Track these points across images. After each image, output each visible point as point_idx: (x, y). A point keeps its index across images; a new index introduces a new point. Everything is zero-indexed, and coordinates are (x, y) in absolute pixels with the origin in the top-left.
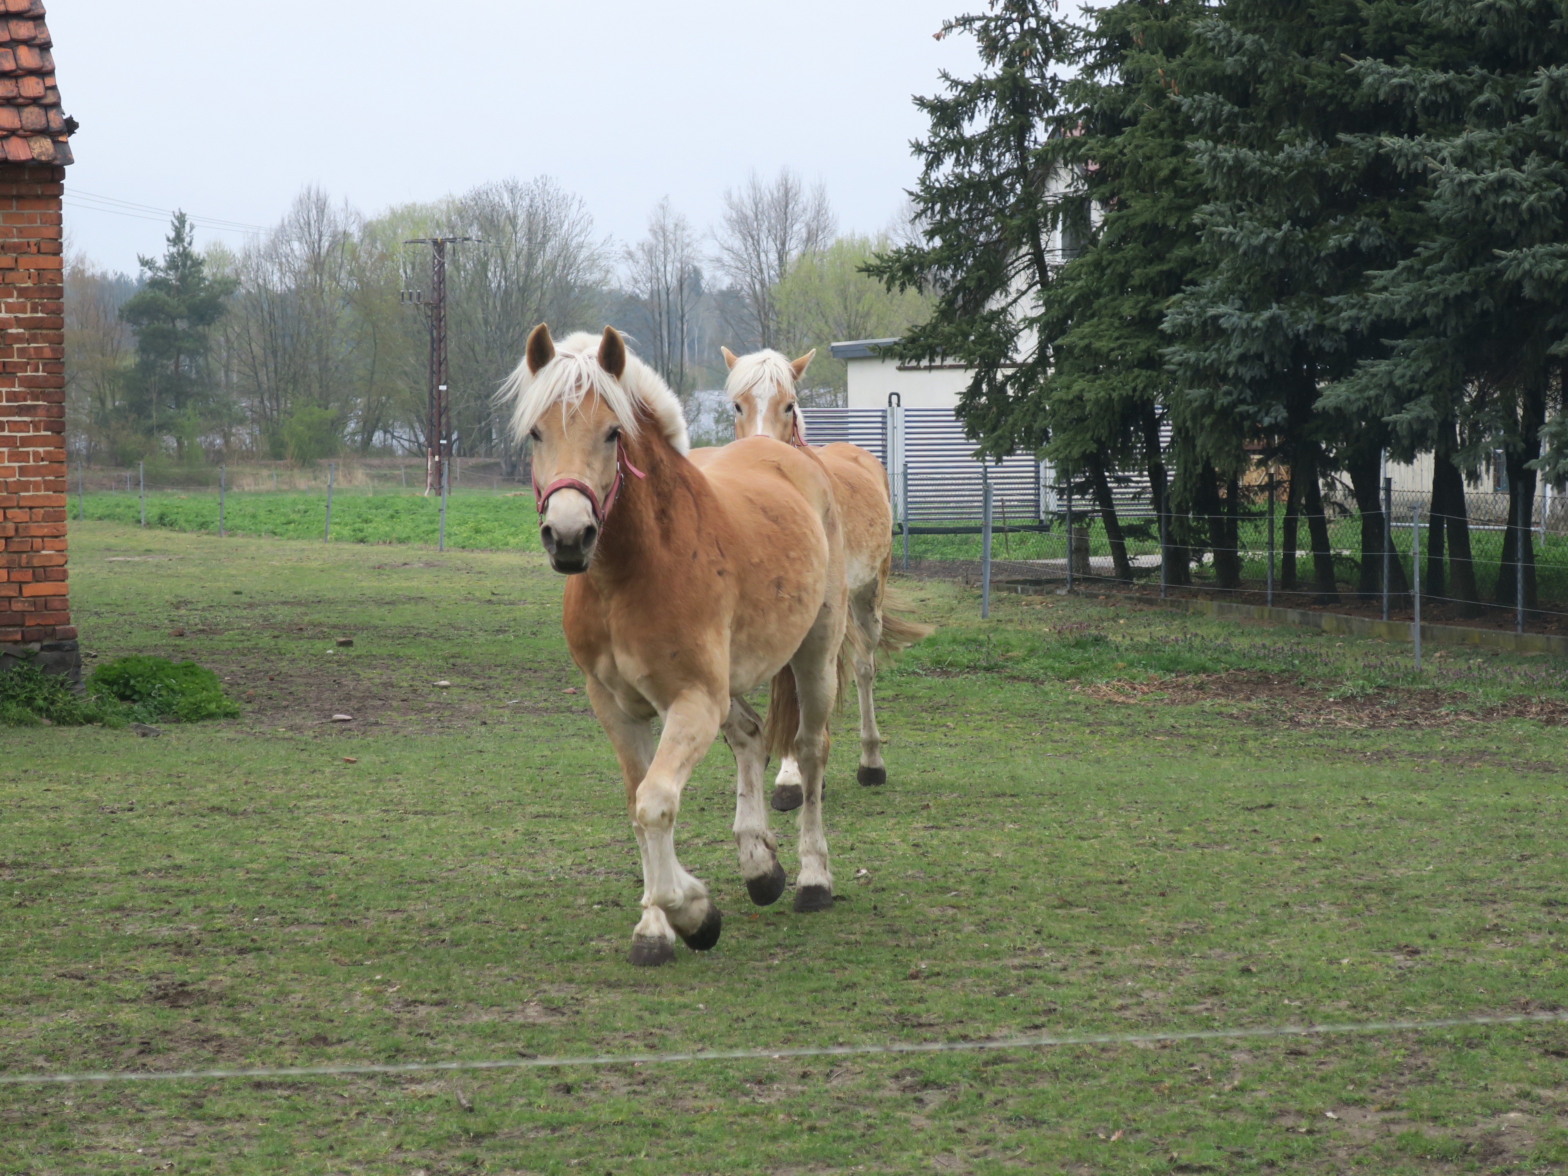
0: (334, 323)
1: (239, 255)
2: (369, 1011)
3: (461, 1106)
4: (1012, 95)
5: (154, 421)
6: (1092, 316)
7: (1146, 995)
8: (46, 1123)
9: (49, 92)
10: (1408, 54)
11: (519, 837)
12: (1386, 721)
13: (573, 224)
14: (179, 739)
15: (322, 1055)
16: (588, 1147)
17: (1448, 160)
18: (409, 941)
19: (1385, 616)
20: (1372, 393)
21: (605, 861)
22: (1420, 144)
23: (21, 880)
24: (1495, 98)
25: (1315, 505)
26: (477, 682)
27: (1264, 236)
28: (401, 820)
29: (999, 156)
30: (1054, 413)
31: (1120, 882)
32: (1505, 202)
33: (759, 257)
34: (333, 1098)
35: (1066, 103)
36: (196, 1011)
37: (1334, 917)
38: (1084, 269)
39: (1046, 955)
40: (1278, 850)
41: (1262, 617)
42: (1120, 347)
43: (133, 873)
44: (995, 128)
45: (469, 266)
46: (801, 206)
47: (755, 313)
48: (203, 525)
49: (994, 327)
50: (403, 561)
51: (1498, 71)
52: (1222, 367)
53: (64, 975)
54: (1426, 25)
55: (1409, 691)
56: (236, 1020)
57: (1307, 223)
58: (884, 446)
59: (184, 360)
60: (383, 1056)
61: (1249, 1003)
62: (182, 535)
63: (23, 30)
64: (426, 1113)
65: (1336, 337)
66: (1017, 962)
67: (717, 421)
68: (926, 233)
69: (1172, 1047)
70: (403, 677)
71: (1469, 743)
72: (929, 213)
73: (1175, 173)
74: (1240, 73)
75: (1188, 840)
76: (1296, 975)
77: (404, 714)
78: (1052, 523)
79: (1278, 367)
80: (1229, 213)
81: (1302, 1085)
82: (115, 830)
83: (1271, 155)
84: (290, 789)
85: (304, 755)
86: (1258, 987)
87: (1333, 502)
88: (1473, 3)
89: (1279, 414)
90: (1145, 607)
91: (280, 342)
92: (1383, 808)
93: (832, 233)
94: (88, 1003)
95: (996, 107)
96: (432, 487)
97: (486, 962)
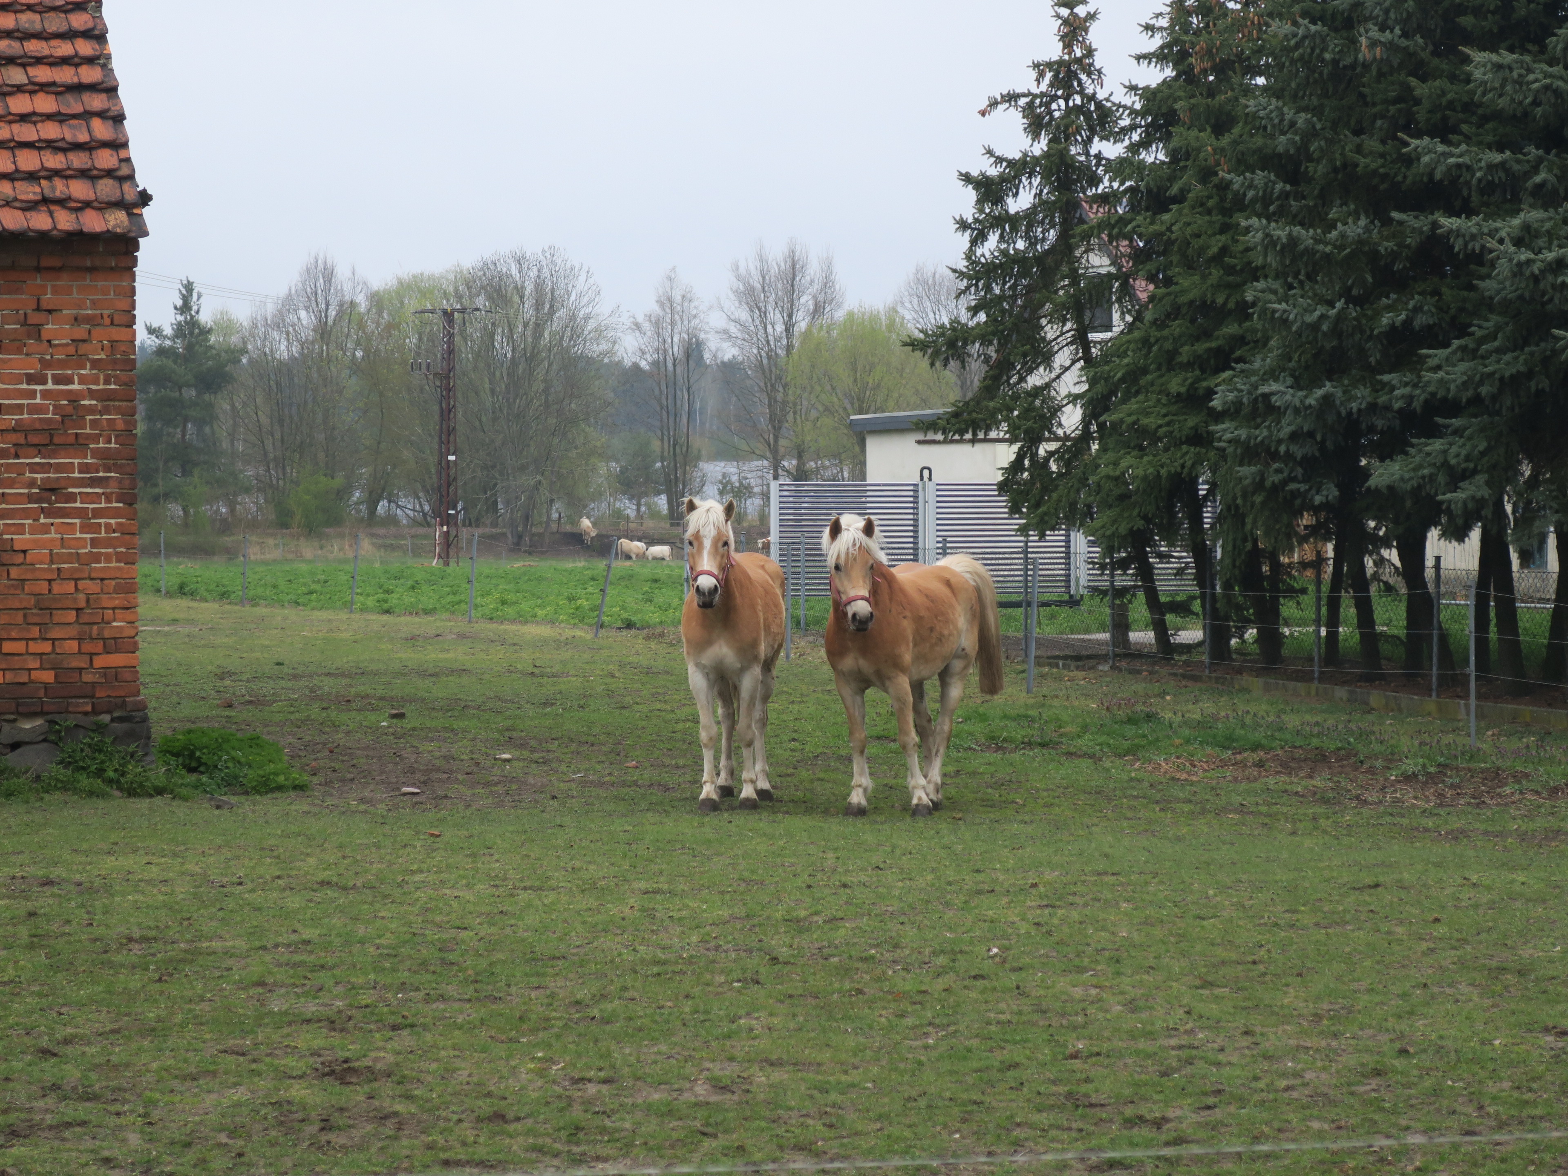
0: (340, 392)
1: (246, 324)
2: (539, 1089)
4: (1059, 171)
5: (161, 489)
6: (1137, 393)
7: (1309, 1076)
9: (123, 164)
10: (1461, 133)
11: (637, 914)
12: (1453, 800)
13: (580, 295)
14: (254, 812)
15: (502, 1133)
17: (1507, 240)
18: (560, 1018)
19: (1434, 694)
20: (1426, 472)
21: (730, 938)
22: (1478, 224)
23: (154, 955)
24: (1551, 178)
25: (1360, 583)
26: (536, 756)
27: (1317, 314)
28: (512, 895)
29: (1043, 232)
30: (1099, 488)
31: (1254, 962)
32: (1563, 282)
33: (765, 329)
35: (1111, 180)
36: (367, 1088)
37: (1475, 998)
38: (1132, 346)
39: (1200, 1036)
40: (1400, 930)
41: (1309, 694)
42: (1168, 424)
43: (264, 948)
44: (1040, 204)
45: (477, 336)
46: (808, 278)
47: (762, 384)
48: (224, 595)
49: (1038, 403)
50: (433, 632)
51: (1554, 151)
52: (1273, 444)
53: (225, 1051)
54: (1480, 105)
55: (1470, 770)
56: (408, 1097)
57: (1358, 301)
58: (916, 520)
59: (191, 429)
60: (563, 1134)
61: (1415, 1085)
62: (204, 605)
63: (97, 102)
65: (1389, 415)
66: (1173, 1042)
68: (970, 309)
69: (1347, 1127)
70: (461, 749)
71: (1539, 823)
72: (973, 289)
73: (1224, 250)
74: (1292, 151)
75: (1307, 920)
76: (1453, 1056)
77: (471, 788)
78: (1086, 599)
79: (1329, 445)
80: (1281, 291)
81: (1483, 1165)
82: (231, 904)
83: (1324, 233)
84: (391, 864)
85: (387, 829)
86: (1419, 1068)
87: (1379, 580)
88: (1529, 83)
89: (1330, 492)
90: (1190, 684)
91: (286, 411)
92: (1489, 888)
93: (839, 306)
94: (256, 1079)
95: (1040, 184)
96: (440, 557)
97: (642, 1039)
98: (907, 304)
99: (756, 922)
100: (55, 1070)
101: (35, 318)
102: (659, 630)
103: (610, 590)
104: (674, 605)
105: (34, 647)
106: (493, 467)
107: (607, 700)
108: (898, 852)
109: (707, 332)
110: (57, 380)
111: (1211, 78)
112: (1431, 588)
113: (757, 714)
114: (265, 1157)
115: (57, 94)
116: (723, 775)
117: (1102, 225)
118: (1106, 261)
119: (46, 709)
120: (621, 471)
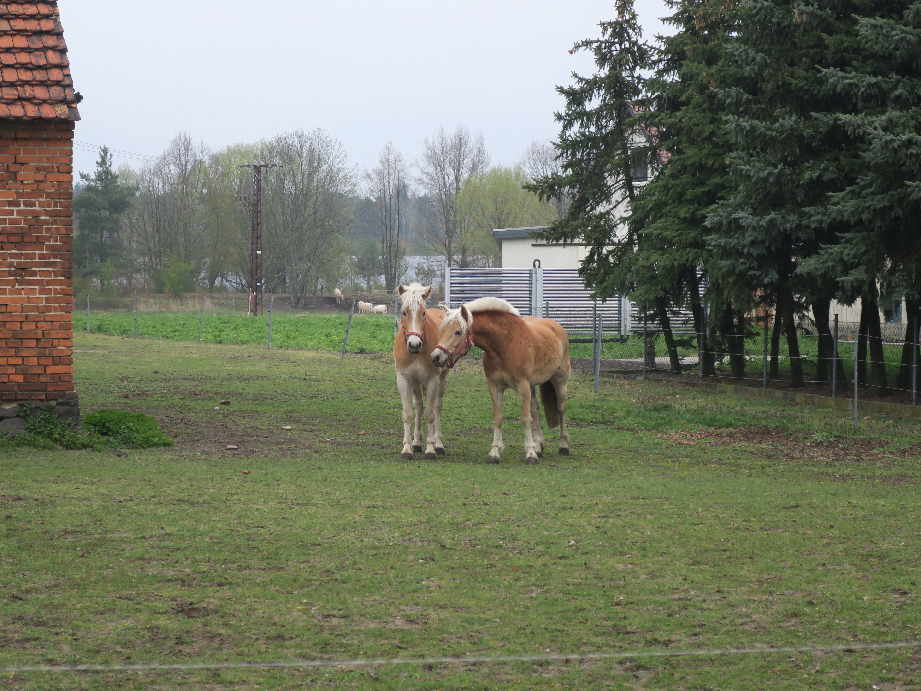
0: (193, 213)
1: (138, 173)
2: (304, 621)
3: (371, 677)
4: (615, 86)
5: (87, 270)
6: (660, 218)
7: (755, 616)
9: (66, 78)
10: (852, 66)
11: (364, 520)
12: (843, 457)
13: (335, 157)
14: (140, 459)
15: (282, 646)
17: (879, 128)
18: (317, 580)
19: (833, 395)
20: (830, 264)
21: (418, 534)
22: (862, 119)
23: (80, 541)
24: (905, 92)
25: (791, 329)
26: (306, 427)
27: (767, 172)
28: (290, 508)
29: (606, 122)
30: (638, 272)
31: (724, 550)
32: (912, 153)
33: (444, 178)
34: (294, 671)
35: (647, 92)
36: (203, 620)
37: (853, 572)
38: (658, 189)
39: (692, 593)
40: (810, 532)
41: (760, 394)
42: (679, 235)
43: (144, 538)
44: (604, 105)
45: (274, 181)
46: (469, 148)
47: (442, 211)
48: (124, 332)
49: (602, 222)
50: (247, 355)
51: (907, 77)
52: (740, 248)
53: (120, 598)
54: (864, 49)
55: (854, 439)
56: (227, 625)
57: (791, 164)
58: (531, 291)
59: (106, 234)
60: (318, 647)
61: (817, 622)
62: (112, 338)
63: (51, 41)
64: (351, 681)
65: (809, 231)
66: (676, 596)
67: (418, 273)
68: (563, 167)
70: (262, 423)
71: (894, 471)
72: (565, 155)
73: (712, 134)
74: (753, 75)
75: (756, 526)
76: (840, 606)
77: (268, 445)
78: (630, 337)
79: (773, 248)
80: (746, 158)
81: (856, 669)
82: (125, 512)
83: (771, 124)
84: (219, 490)
85: (217, 469)
86: (819, 612)
87: (802, 328)
88: (893, 36)
89: (773, 276)
90: (691, 388)
91: (162, 224)
92: (863, 508)
93: (487, 164)
94: (139, 614)
95: (605, 94)
96: (251, 310)
97: (365, 592)
98: (527, 164)
99: (433, 525)
100: (21, 608)
101: (14, 168)
102: (379, 355)
103: (351, 330)
104: (388, 340)
105: (12, 361)
106: (283, 258)
107: (348, 395)
108: (517, 485)
109: (409, 180)
110: (26, 204)
111: (706, 32)
112: (832, 333)
113: (436, 404)
114: (143, 659)
115: (27, 36)
116: (416, 439)
117: (641, 119)
118: (643, 139)
119: (18, 397)
120: (359, 261)
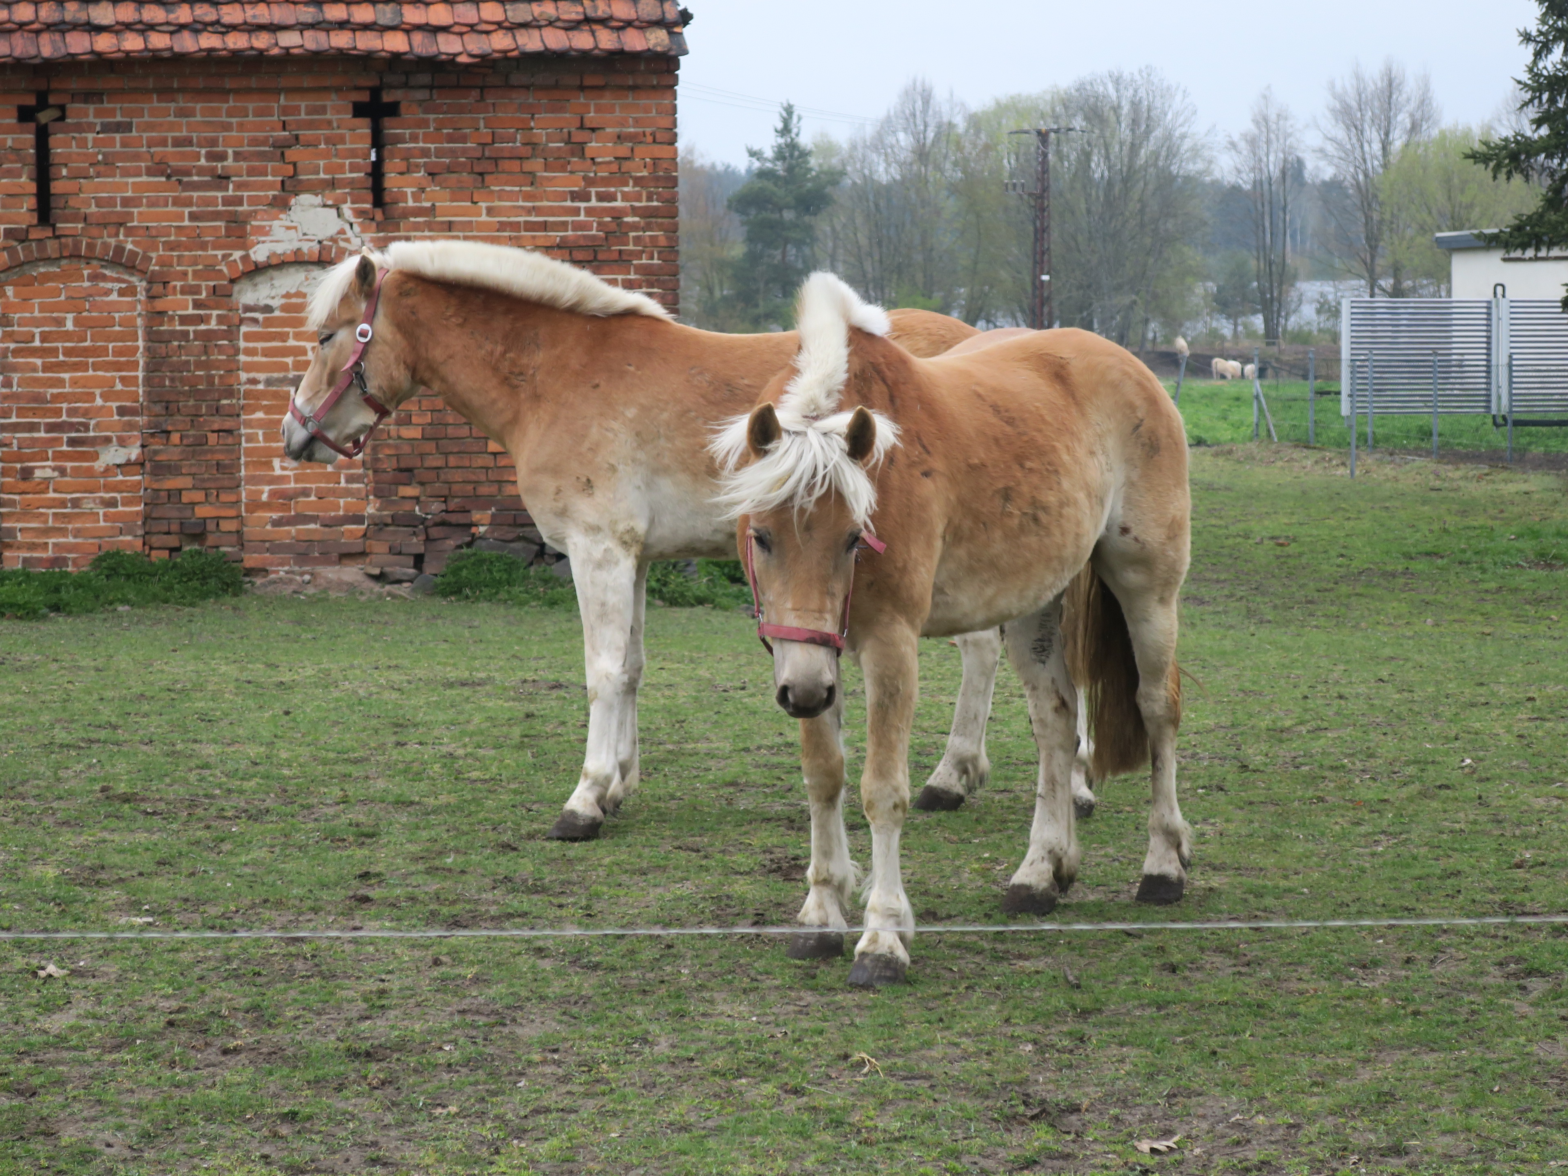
0: (938, 213)
1: (845, 146)
2: (978, 888)
3: (1068, 982)
5: (761, 310)
8: (663, 991)
13: (1177, 115)
16: (1193, 1026)
18: (1016, 821)
21: (1209, 746)
28: (1007, 703)
33: (1362, 147)
34: (943, 972)
43: (747, 750)
45: (1073, 156)
46: (1405, 96)
47: (1358, 203)
53: (680, 848)
58: (1489, 337)
59: (792, 251)
64: (1033, 988)
67: (1319, 312)
68: (1533, 121)
72: (1536, 102)
82: (728, 707)
91: (885, 232)
93: (1435, 124)
94: (704, 875)
97: (1091, 842)
99: (1239, 731)
100: (511, 863)
101: (578, 136)
102: (1227, 448)
106: (1089, 286)
109: (1304, 151)
110: (601, 197)
114: (693, 949)
120: (1219, 291)
